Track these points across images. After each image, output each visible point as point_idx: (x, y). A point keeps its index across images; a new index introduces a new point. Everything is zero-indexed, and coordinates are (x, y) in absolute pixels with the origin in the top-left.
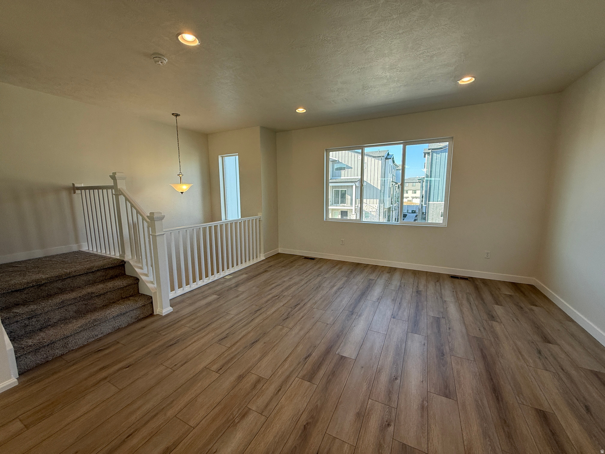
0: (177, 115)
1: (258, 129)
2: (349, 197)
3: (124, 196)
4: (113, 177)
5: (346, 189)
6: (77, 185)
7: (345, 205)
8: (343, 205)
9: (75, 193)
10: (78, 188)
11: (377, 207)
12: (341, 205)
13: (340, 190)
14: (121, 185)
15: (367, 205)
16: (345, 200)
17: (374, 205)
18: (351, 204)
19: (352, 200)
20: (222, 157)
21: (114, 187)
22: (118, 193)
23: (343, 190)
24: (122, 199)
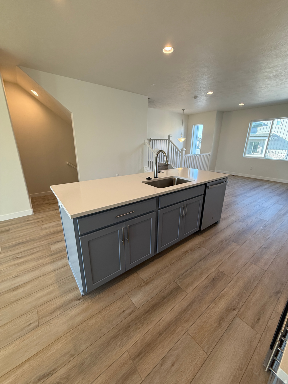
0: (184, 110)
1: (216, 112)
2: (261, 148)
3: (171, 142)
4: (169, 136)
5: (259, 142)
6: (151, 139)
7: (256, 153)
8: (254, 153)
9: (150, 141)
10: (152, 140)
11: (284, 156)
12: (253, 153)
13: (254, 142)
14: (171, 139)
15: (275, 154)
16: (257, 150)
17: (282, 154)
18: (262, 153)
19: (262, 150)
20: (194, 126)
21: (169, 140)
22: (170, 141)
23: (256, 143)
24: (170, 143)
